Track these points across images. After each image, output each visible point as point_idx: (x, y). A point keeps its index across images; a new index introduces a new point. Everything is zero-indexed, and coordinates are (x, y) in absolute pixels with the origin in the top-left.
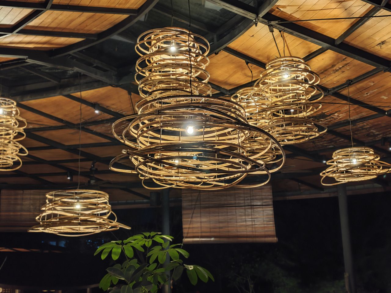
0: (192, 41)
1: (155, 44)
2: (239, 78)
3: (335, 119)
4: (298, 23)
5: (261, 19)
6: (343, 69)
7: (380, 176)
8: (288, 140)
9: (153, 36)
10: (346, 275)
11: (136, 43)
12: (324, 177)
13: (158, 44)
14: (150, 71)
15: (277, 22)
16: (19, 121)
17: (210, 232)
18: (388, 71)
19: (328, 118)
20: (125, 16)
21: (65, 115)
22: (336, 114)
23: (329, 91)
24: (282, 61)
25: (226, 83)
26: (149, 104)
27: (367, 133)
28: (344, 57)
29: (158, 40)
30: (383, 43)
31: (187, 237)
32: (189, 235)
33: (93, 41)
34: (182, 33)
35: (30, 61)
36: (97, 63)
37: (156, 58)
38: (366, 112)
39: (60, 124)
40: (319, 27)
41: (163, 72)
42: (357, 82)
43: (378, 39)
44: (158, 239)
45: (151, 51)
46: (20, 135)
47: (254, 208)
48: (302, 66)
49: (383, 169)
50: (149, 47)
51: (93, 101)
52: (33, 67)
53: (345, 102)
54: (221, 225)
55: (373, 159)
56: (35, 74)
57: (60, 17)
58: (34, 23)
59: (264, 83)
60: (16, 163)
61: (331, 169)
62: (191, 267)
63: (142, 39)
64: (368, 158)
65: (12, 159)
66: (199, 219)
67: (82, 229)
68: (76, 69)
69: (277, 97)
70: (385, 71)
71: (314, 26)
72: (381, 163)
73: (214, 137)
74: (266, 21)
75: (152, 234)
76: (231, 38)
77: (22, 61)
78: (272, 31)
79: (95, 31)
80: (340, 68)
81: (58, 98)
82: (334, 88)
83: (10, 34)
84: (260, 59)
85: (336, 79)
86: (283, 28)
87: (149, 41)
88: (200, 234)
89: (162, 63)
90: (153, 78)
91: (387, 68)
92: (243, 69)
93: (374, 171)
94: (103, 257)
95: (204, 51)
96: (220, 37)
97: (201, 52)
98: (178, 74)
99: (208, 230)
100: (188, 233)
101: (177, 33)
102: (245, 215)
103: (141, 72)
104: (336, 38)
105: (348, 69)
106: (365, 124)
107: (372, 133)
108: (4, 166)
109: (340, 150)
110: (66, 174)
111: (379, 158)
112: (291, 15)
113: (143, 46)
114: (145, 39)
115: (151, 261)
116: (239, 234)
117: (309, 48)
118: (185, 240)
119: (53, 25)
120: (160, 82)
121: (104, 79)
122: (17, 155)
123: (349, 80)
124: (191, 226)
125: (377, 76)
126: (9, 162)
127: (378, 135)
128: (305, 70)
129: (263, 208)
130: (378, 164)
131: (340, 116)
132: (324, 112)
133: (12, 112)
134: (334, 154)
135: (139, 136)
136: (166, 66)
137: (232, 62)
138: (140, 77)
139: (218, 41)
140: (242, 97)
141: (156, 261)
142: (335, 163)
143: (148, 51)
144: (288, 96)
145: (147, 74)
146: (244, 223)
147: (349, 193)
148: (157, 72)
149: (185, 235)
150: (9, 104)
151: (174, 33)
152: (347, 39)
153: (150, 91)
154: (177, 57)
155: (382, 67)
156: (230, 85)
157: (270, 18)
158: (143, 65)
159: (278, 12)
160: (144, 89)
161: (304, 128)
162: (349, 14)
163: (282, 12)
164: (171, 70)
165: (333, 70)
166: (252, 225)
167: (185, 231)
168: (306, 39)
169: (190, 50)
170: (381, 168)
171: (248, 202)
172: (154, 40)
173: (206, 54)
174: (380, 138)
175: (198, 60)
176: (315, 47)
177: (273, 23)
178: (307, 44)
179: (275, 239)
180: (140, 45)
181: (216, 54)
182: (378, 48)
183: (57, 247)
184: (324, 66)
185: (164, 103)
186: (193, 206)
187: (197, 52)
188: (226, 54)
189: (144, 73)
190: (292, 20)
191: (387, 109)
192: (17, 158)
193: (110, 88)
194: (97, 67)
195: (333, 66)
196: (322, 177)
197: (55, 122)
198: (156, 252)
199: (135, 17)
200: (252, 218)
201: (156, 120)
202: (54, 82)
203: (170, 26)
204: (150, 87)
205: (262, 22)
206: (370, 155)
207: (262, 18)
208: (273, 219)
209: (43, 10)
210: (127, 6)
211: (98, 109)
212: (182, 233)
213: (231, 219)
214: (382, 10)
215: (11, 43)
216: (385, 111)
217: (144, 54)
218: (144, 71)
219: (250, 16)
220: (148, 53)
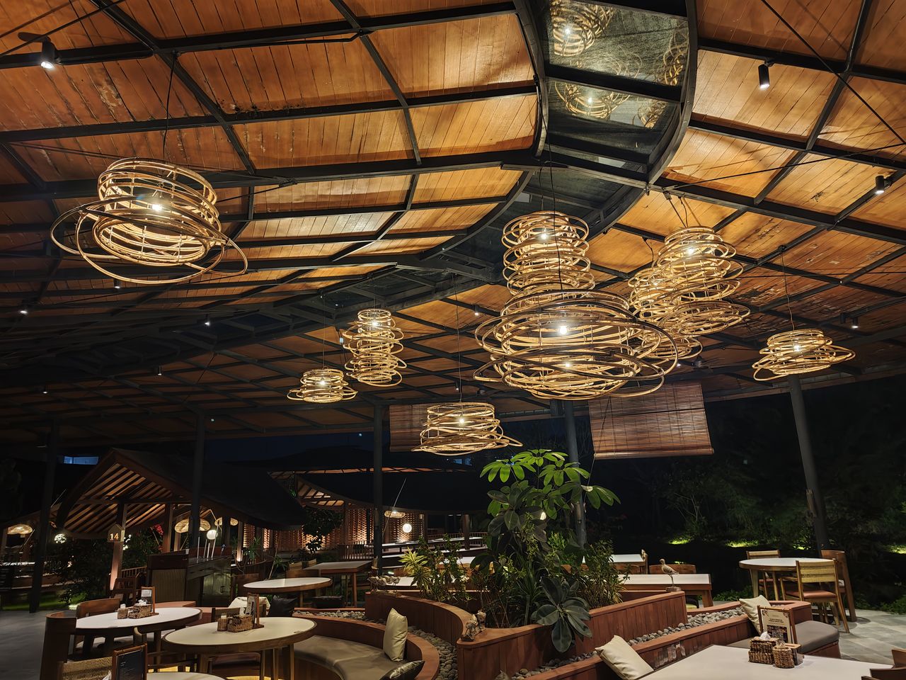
0: (567, 225)
1: (523, 232)
2: (640, 258)
3: (772, 295)
4: (701, 185)
5: (653, 186)
6: (771, 234)
7: (834, 366)
8: (705, 329)
9: (521, 225)
10: (809, 493)
11: (502, 235)
12: (759, 369)
13: (527, 232)
14: (520, 264)
15: (673, 187)
16: (395, 332)
17: (627, 445)
18: (833, 229)
19: (762, 295)
20: (494, 205)
21: (445, 321)
22: (771, 290)
23: (757, 262)
24: (682, 234)
25: (623, 266)
26: (521, 301)
27: (820, 309)
28: (770, 218)
29: (527, 228)
30: (819, 195)
31: (598, 452)
32: (601, 449)
33: (463, 237)
34: (554, 216)
35: (400, 267)
36: (471, 260)
37: (526, 249)
38: (811, 284)
39: (442, 331)
40: (729, 186)
41: (534, 264)
42: (792, 247)
43: (812, 191)
44: (549, 456)
45: (520, 242)
46: (396, 347)
47: (680, 413)
48: (712, 237)
49: (836, 356)
50: (518, 237)
51: (472, 302)
52: (405, 272)
53: (780, 273)
54: (640, 436)
55: (824, 344)
56: (409, 279)
57: (424, 217)
58: (397, 226)
59: (663, 262)
60: (395, 378)
61: (767, 360)
62: (590, 489)
63: (508, 229)
64: (817, 343)
65: (391, 373)
66: (611, 430)
67: (462, 446)
68: (449, 271)
69: (684, 277)
70: (829, 229)
71: (723, 186)
72: (835, 349)
73: (582, 337)
74: (660, 187)
75: (542, 451)
76: (620, 214)
77: (393, 268)
78: (669, 199)
79: (462, 226)
80: (767, 233)
81: (435, 303)
82: (763, 258)
83: (374, 242)
84: (660, 232)
85: (764, 246)
86: (683, 193)
87: (517, 230)
88: (614, 448)
89: (533, 253)
90: (524, 272)
91: (830, 225)
92: (642, 247)
93: (826, 359)
94: (491, 478)
95: (582, 234)
96: (607, 213)
97: (579, 237)
98: (552, 265)
99: (625, 443)
100: (599, 447)
101: (547, 217)
102: (670, 422)
103: (510, 266)
104: (754, 197)
105: (778, 231)
106: (814, 298)
107: (827, 308)
108: (385, 382)
109: (778, 335)
110: (454, 385)
111: (831, 342)
112: (690, 176)
113: (510, 237)
114: (512, 229)
115: (545, 483)
116: (663, 445)
117: (722, 212)
118: (597, 455)
119: (417, 226)
120: (532, 276)
121: (480, 277)
122: (396, 369)
123: (782, 246)
124: (603, 438)
125: (819, 236)
126: (387, 377)
127: (834, 310)
128: (716, 241)
129: (692, 412)
130: (831, 349)
131: (778, 292)
132: (755, 288)
133: (386, 324)
134: (769, 340)
135: (504, 341)
136: (536, 257)
137: (627, 241)
138: (509, 273)
139: (605, 218)
140: (642, 280)
141: (552, 482)
142: (772, 352)
143: (517, 241)
144: (699, 274)
145: (517, 268)
146: (669, 432)
147: (804, 388)
148: (528, 264)
149: (596, 449)
150: (381, 315)
151: (544, 218)
152: (770, 196)
153: (521, 286)
154: (549, 245)
155: (823, 225)
156: (628, 267)
157: (663, 183)
158: (512, 258)
159: (673, 175)
160: (514, 285)
161: (722, 313)
162: (765, 166)
163: (678, 174)
164: (545, 260)
165: (759, 236)
166: (680, 434)
167: (596, 445)
168: (714, 202)
169: (565, 235)
170: (835, 354)
171: (671, 406)
172: (522, 228)
173: (585, 237)
174: (839, 314)
175: (575, 246)
176: (729, 210)
177: (668, 189)
178: (718, 208)
179: (711, 450)
180: (507, 236)
181: (605, 233)
182: (811, 201)
183: (463, 466)
184: (746, 232)
185: (541, 299)
186: (603, 415)
187: (574, 236)
188: (618, 231)
189: (513, 267)
190: (692, 182)
191: (841, 277)
192: (396, 372)
193: (488, 286)
194: (473, 265)
195: (757, 230)
196: (756, 369)
197: (435, 329)
198: (549, 473)
199: (504, 205)
200: (678, 426)
201: (531, 319)
202: (429, 287)
203: (540, 211)
204: (521, 282)
205: (655, 190)
206: (819, 339)
207: (654, 184)
208: (706, 426)
209: (403, 212)
210: (493, 194)
211: (479, 312)
212: (592, 447)
213: (652, 428)
214: (809, 154)
215: (377, 251)
216: (840, 280)
217: (512, 245)
218: (513, 265)
219: (639, 184)
220: (516, 244)
